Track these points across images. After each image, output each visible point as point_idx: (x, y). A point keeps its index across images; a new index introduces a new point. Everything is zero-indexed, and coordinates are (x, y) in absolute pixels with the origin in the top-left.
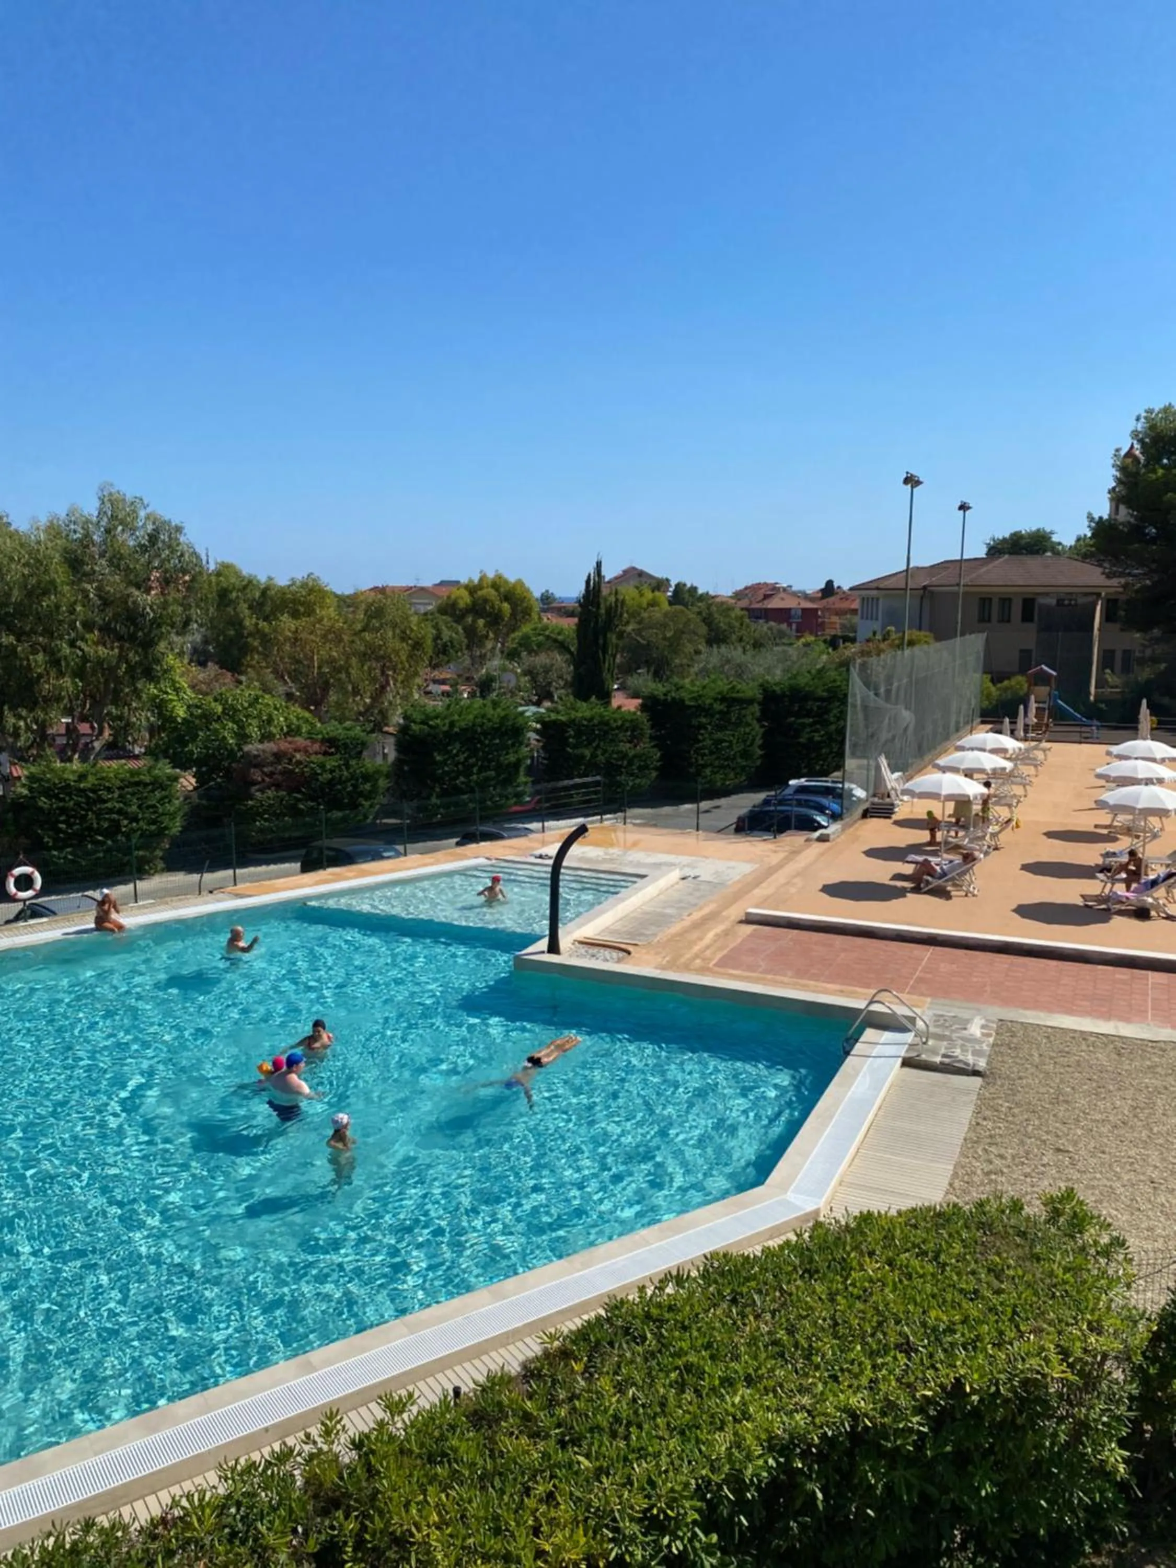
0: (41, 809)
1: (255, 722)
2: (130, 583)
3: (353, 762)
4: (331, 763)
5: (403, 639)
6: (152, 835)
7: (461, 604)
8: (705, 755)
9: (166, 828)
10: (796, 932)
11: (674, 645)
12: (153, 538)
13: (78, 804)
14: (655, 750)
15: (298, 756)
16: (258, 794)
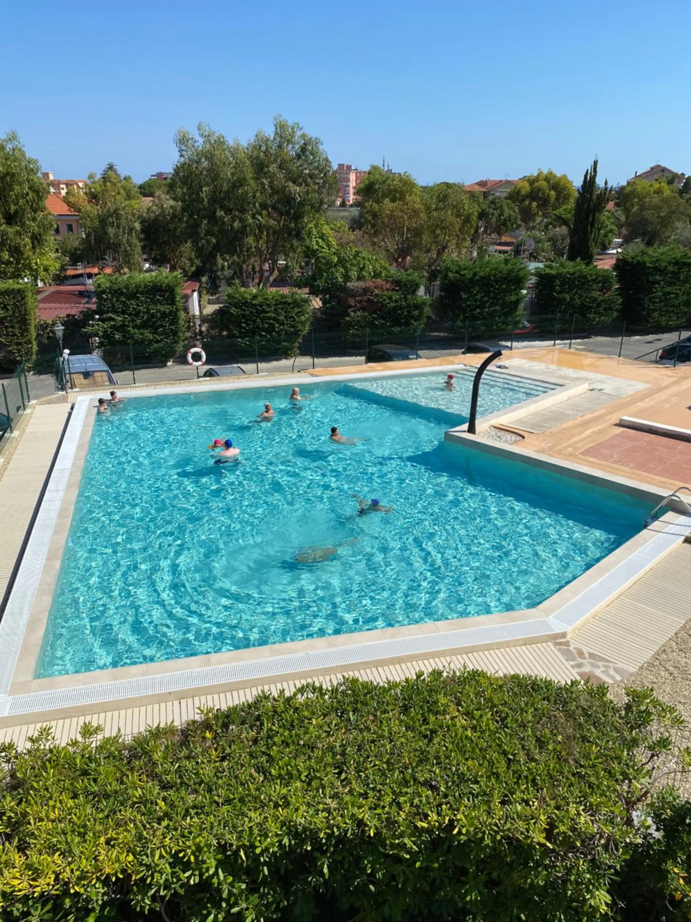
0: (232, 314)
1: (355, 269)
2: (288, 179)
3: (409, 296)
4: (396, 296)
5: (458, 216)
6: (291, 334)
7: (523, 192)
8: (656, 302)
9: (299, 330)
10: (653, 436)
11: (666, 222)
12: (303, 149)
13: (251, 313)
14: (619, 297)
15: (376, 291)
16: (352, 314)
